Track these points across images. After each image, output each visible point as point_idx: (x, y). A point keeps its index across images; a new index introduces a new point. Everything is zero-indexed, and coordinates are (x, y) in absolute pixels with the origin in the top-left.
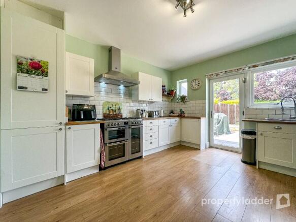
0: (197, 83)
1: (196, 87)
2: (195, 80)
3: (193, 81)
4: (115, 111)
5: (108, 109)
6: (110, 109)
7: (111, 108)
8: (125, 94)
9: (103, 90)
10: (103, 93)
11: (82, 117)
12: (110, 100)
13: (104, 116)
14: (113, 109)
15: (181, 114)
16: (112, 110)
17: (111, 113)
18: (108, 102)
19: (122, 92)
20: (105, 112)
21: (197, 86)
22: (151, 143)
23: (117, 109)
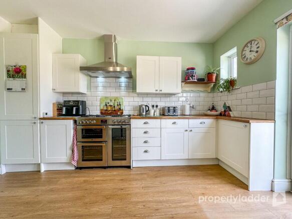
0: (254, 48)
1: (252, 56)
2: (251, 42)
3: (246, 45)
4: (115, 107)
5: (106, 105)
6: (108, 105)
7: (110, 104)
8: (128, 87)
9: (100, 85)
10: (100, 88)
11: (74, 113)
12: (108, 95)
13: (101, 113)
14: (112, 104)
15: (225, 111)
16: (111, 106)
17: (109, 108)
18: (106, 98)
19: (123, 85)
20: (102, 108)
21: (254, 54)
22: (146, 152)
23: (116, 104)
